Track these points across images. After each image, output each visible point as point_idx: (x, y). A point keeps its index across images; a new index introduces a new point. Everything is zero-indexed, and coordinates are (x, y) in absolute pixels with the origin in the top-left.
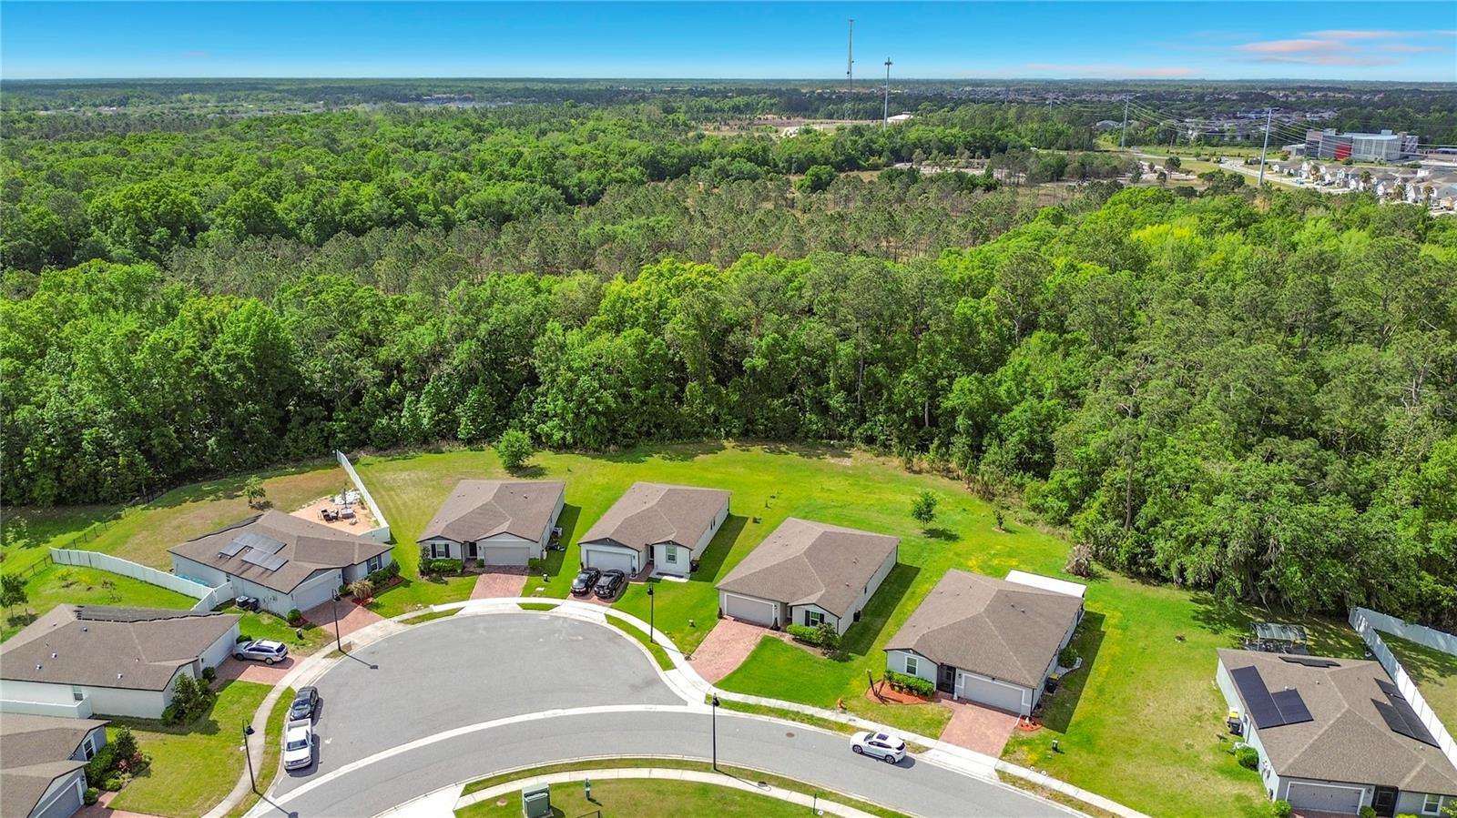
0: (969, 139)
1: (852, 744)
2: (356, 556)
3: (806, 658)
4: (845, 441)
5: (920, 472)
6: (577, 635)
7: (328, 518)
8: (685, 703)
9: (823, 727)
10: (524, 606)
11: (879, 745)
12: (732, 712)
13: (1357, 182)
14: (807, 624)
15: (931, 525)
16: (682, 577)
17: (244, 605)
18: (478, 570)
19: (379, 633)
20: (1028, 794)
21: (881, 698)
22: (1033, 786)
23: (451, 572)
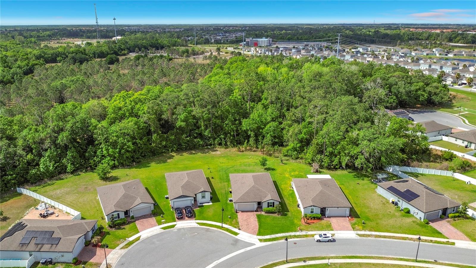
0: (151, 44)
1: (316, 240)
2: (87, 228)
3: (274, 218)
4: (213, 146)
5: (243, 151)
6: (194, 233)
7: (44, 216)
8: (254, 244)
9: (301, 237)
10: (164, 228)
11: (326, 237)
12: (271, 242)
13: (268, 52)
14: (268, 207)
15: (265, 167)
16: (209, 203)
17: (45, 263)
18: (133, 220)
19: (117, 256)
20: (370, 238)
21: (308, 223)
22: (369, 236)
23: (124, 224)
